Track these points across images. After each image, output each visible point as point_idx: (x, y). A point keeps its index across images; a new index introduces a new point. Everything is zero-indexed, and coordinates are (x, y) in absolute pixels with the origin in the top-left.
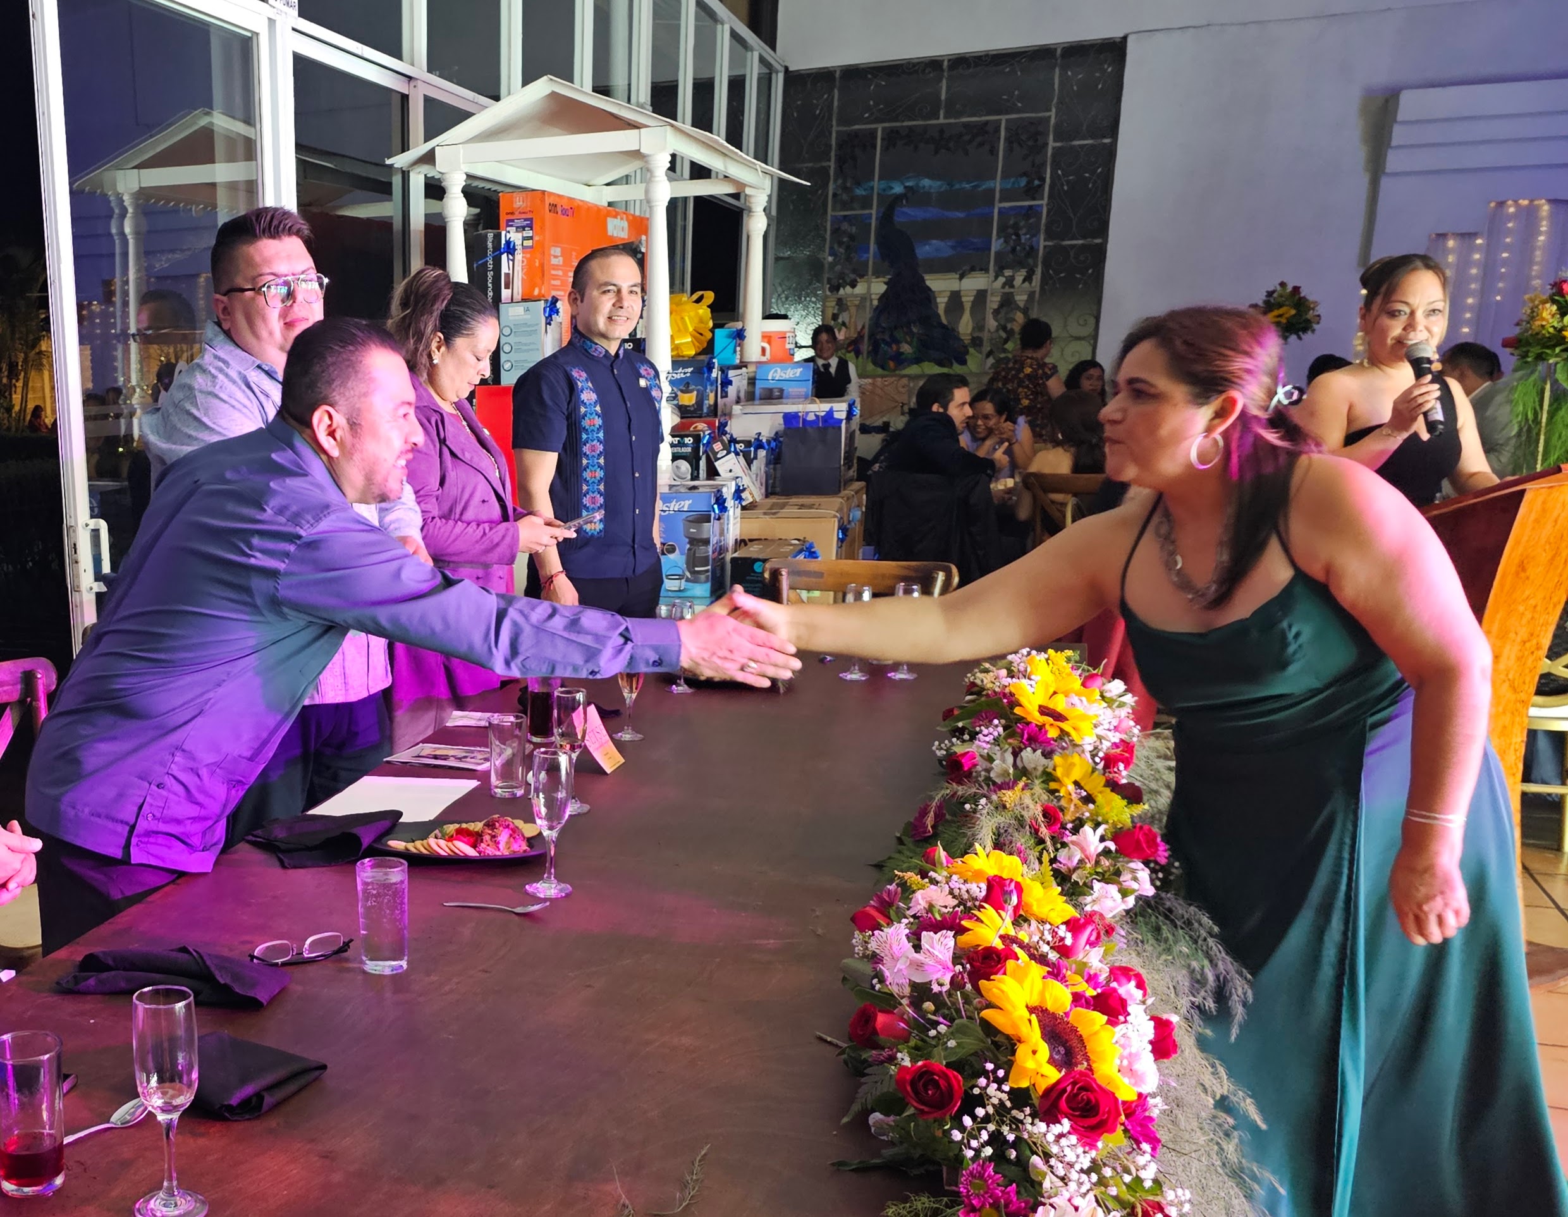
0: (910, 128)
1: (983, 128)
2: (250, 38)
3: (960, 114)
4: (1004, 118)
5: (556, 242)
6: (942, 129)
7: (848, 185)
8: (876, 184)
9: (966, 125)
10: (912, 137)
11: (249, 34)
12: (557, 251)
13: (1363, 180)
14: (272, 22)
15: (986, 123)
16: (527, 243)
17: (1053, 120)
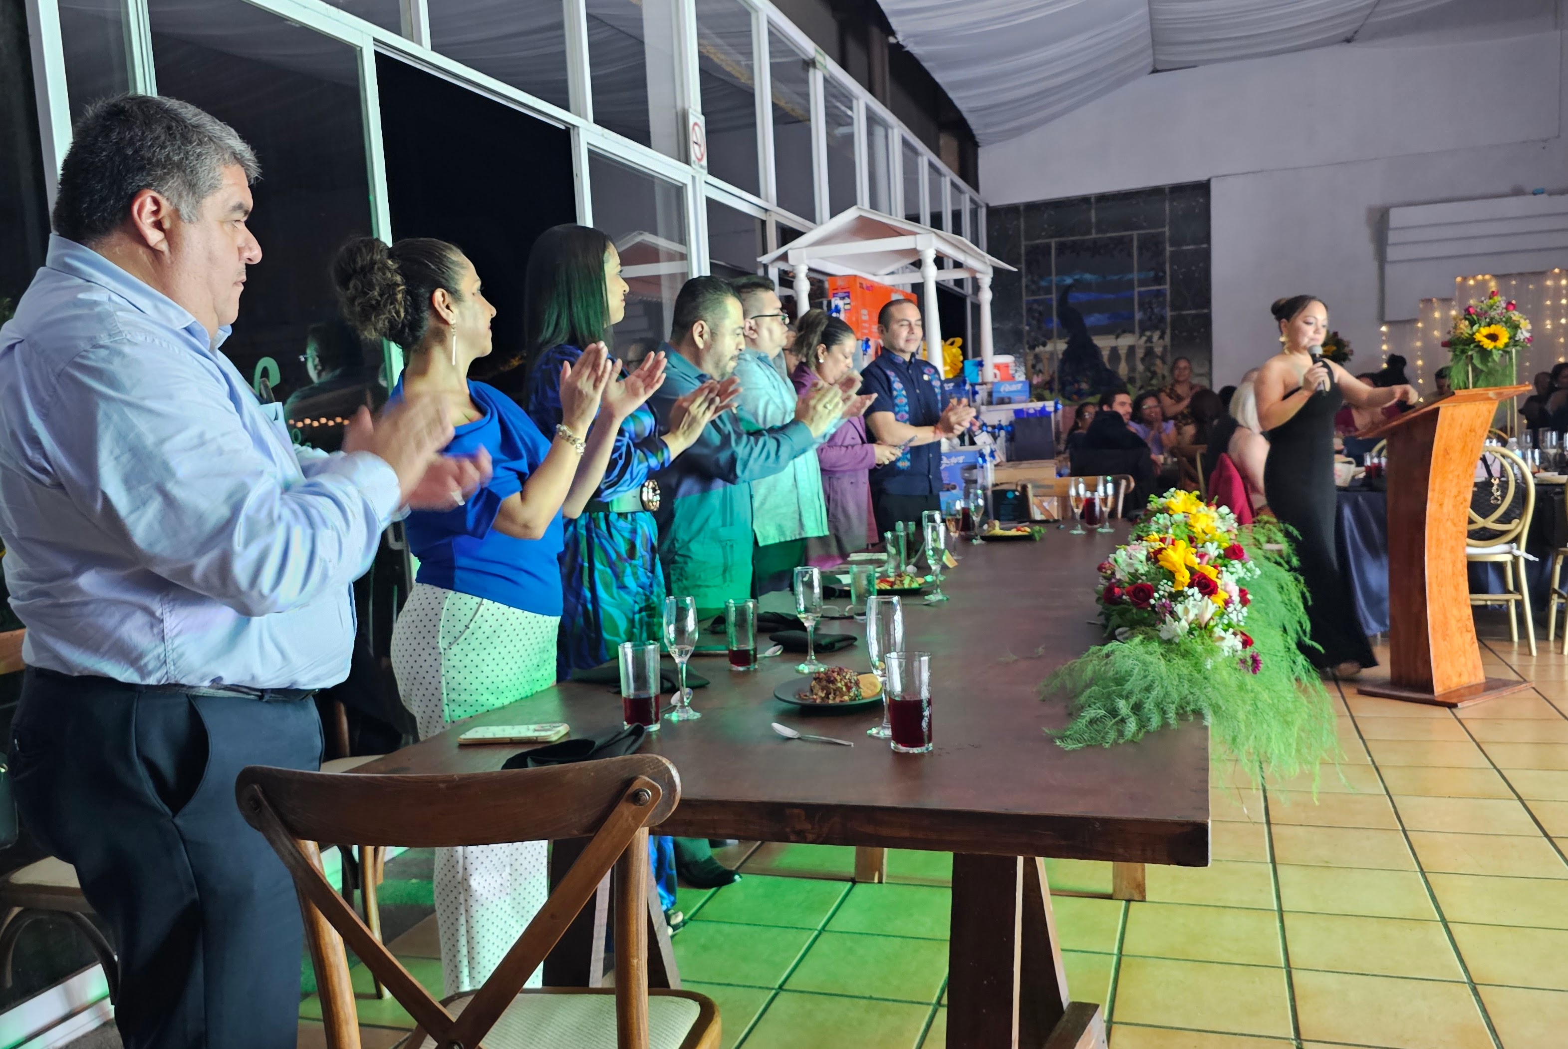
0: (1073, 241)
1: (1120, 241)
2: (681, 188)
3: (1106, 232)
4: (1135, 233)
5: (865, 307)
6: (1095, 241)
7: (1035, 279)
8: (1054, 278)
9: (1111, 238)
10: (1075, 247)
11: (681, 185)
12: (864, 312)
13: (1374, 266)
14: (693, 178)
15: (1123, 237)
16: (848, 307)
17: (1167, 234)
